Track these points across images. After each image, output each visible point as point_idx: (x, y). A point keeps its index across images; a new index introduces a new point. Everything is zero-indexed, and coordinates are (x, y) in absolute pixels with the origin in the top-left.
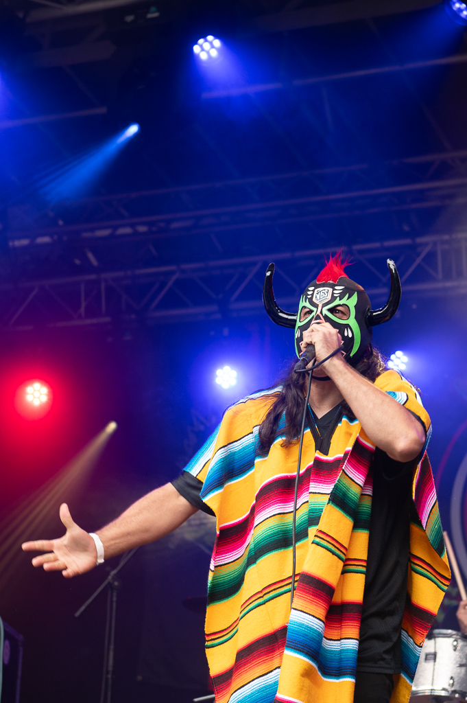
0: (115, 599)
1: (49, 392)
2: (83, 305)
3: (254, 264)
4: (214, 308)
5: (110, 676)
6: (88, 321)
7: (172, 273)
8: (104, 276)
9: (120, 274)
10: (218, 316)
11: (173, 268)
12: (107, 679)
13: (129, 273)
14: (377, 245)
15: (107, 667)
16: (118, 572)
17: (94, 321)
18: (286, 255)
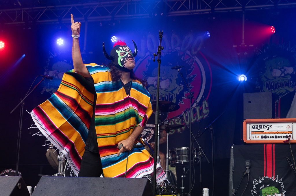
0: (23, 108)
1: (5, 44)
2: (16, 18)
3: (70, 7)
4: (57, 20)
5: (20, 132)
6: (18, 23)
7: (45, 9)
8: (23, 9)
9: (28, 8)
10: (58, 23)
11: (45, 7)
12: (20, 133)
13: (31, 8)
14: (109, 2)
15: (20, 129)
16: (24, 100)
17: (20, 23)
18: (80, 5)
